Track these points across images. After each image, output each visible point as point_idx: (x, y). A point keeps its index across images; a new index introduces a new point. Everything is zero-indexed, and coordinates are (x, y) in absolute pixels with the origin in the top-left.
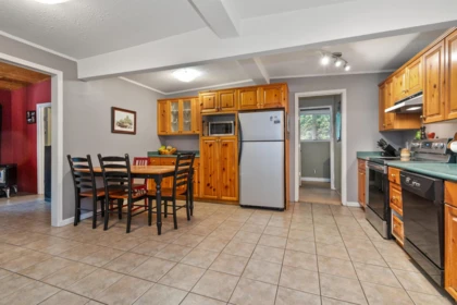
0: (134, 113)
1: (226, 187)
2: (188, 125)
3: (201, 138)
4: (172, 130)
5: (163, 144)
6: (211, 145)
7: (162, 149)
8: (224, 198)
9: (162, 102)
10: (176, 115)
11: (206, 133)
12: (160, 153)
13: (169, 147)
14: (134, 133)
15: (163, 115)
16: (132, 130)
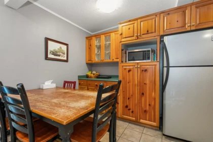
0: (67, 45)
1: (145, 111)
2: (109, 55)
3: (121, 65)
4: (96, 59)
5: (90, 70)
6: (129, 71)
7: (89, 73)
8: (142, 121)
9: (89, 38)
10: (99, 48)
11: (124, 61)
12: (87, 76)
13: (94, 72)
14: (67, 61)
15: (89, 48)
16: (65, 59)
